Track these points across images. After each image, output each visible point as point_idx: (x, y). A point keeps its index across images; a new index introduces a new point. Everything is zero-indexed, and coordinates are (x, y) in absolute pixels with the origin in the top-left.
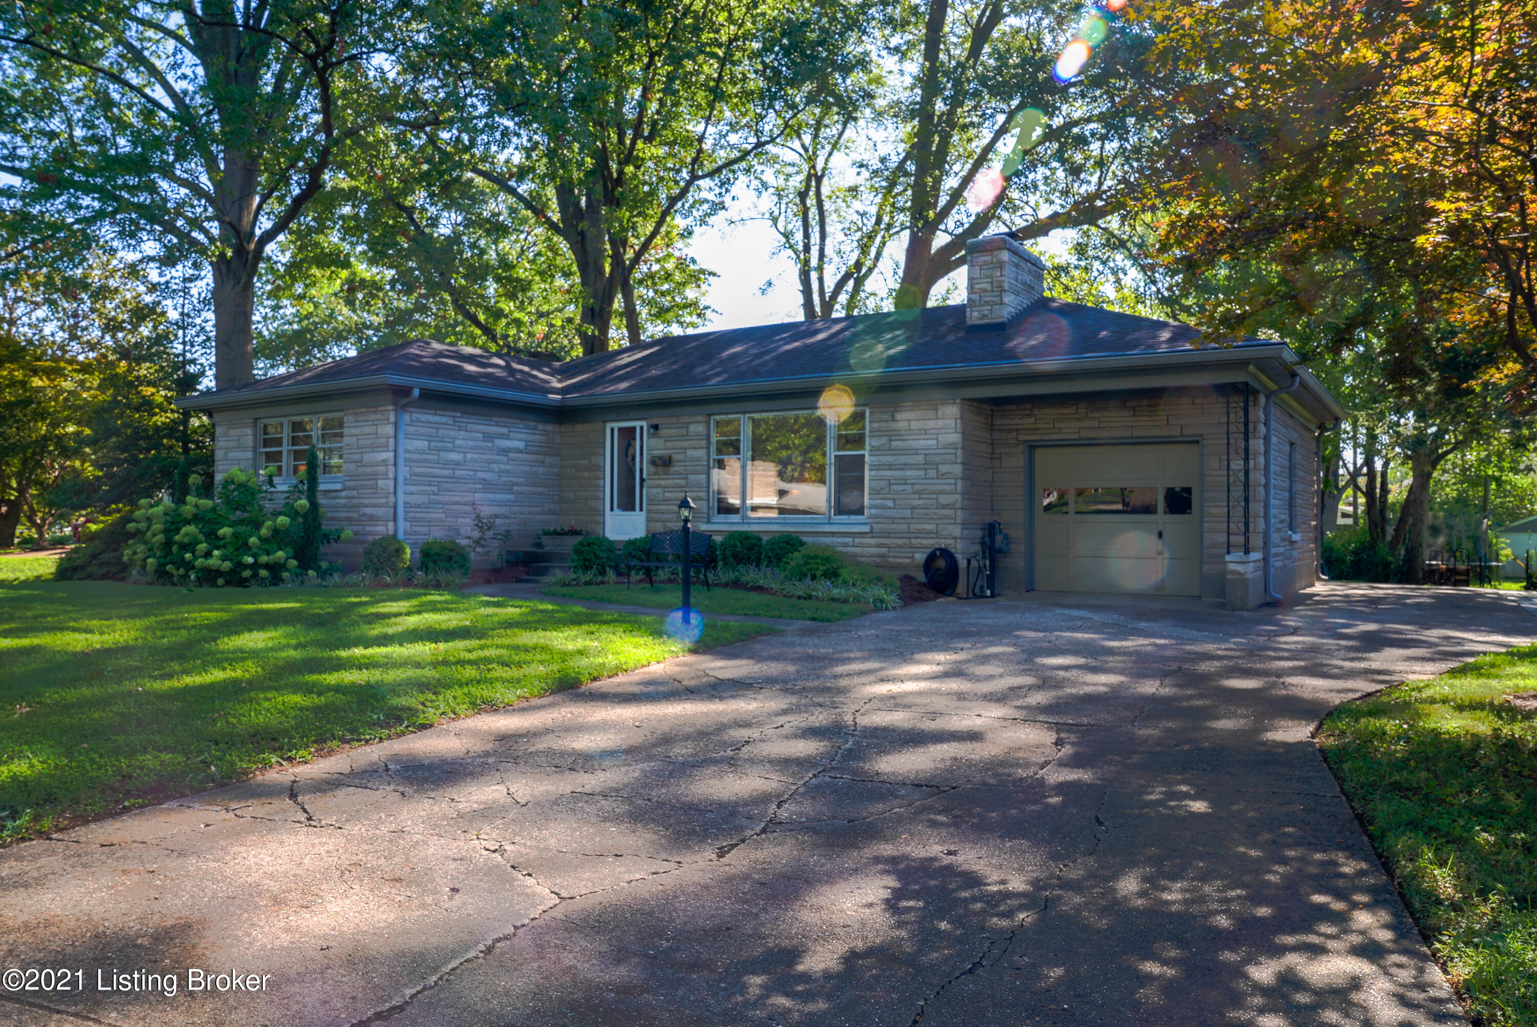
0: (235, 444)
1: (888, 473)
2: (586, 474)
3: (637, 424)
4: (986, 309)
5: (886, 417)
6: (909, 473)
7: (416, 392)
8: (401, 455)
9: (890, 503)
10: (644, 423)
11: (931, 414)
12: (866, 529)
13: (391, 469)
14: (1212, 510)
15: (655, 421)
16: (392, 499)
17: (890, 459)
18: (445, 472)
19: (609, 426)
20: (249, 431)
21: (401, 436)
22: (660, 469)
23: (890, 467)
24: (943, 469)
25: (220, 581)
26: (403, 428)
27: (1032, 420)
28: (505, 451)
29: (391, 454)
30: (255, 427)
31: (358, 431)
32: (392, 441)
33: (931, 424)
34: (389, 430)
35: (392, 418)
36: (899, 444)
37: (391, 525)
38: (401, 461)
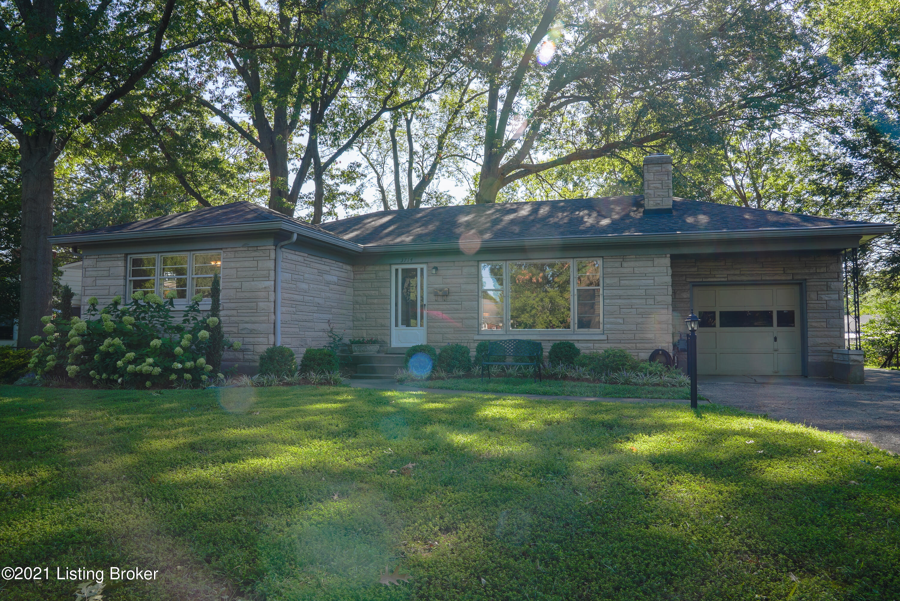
0: (105, 273)
1: (619, 301)
2: (376, 301)
3: (418, 267)
4: (658, 200)
5: (618, 264)
6: (634, 301)
7: (295, 236)
8: (279, 285)
9: (621, 321)
10: (424, 266)
11: (650, 263)
12: (604, 337)
13: (272, 294)
14: (814, 324)
15: (436, 265)
16: (272, 317)
17: (621, 292)
18: (300, 298)
19: (394, 267)
20: (121, 263)
21: (279, 270)
22: (440, 298)
23: (620, 297)
24: (659, 298)
25: (148, 384)
26: (281, 265)
27: (696, 269)
28: (328, 283)
29: (273, 283)
30: (126, 260)
31: (238, 265)
32: (272, 273)
33: (650, 270)
34: (271, 264)
35: (273, 255)
36: (626, 282)
37: (272, 337)
38: (279, 290)
